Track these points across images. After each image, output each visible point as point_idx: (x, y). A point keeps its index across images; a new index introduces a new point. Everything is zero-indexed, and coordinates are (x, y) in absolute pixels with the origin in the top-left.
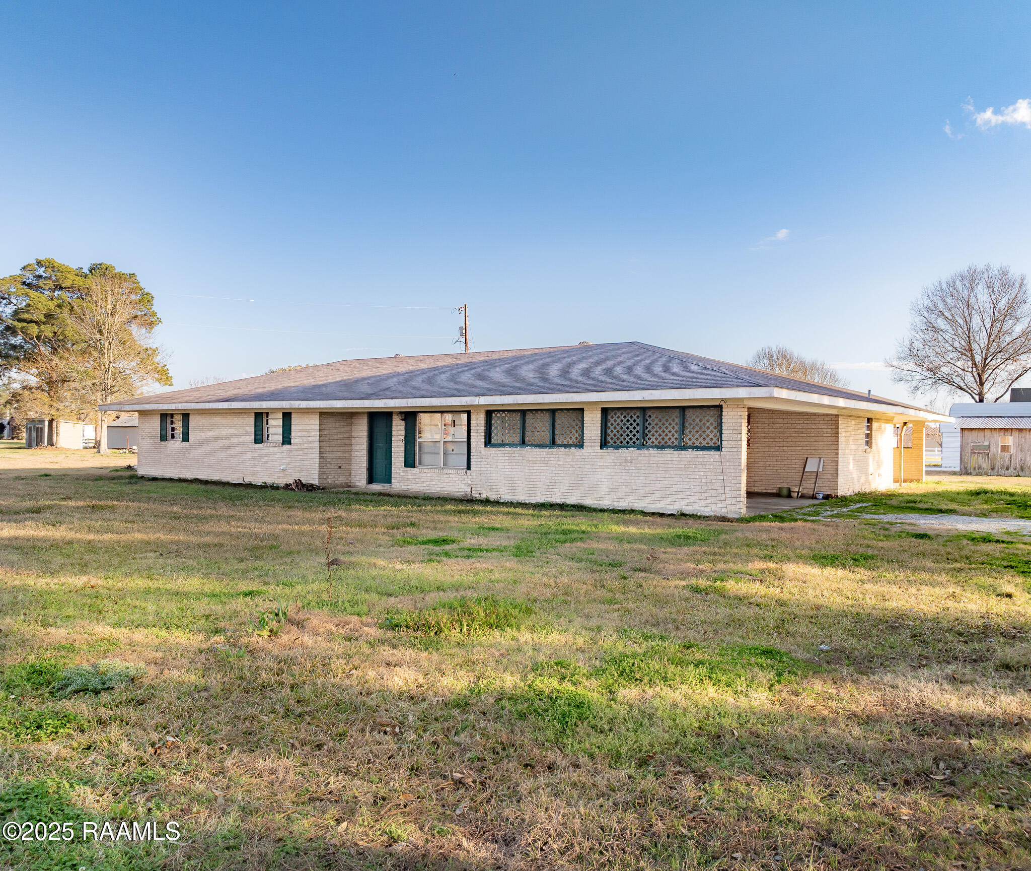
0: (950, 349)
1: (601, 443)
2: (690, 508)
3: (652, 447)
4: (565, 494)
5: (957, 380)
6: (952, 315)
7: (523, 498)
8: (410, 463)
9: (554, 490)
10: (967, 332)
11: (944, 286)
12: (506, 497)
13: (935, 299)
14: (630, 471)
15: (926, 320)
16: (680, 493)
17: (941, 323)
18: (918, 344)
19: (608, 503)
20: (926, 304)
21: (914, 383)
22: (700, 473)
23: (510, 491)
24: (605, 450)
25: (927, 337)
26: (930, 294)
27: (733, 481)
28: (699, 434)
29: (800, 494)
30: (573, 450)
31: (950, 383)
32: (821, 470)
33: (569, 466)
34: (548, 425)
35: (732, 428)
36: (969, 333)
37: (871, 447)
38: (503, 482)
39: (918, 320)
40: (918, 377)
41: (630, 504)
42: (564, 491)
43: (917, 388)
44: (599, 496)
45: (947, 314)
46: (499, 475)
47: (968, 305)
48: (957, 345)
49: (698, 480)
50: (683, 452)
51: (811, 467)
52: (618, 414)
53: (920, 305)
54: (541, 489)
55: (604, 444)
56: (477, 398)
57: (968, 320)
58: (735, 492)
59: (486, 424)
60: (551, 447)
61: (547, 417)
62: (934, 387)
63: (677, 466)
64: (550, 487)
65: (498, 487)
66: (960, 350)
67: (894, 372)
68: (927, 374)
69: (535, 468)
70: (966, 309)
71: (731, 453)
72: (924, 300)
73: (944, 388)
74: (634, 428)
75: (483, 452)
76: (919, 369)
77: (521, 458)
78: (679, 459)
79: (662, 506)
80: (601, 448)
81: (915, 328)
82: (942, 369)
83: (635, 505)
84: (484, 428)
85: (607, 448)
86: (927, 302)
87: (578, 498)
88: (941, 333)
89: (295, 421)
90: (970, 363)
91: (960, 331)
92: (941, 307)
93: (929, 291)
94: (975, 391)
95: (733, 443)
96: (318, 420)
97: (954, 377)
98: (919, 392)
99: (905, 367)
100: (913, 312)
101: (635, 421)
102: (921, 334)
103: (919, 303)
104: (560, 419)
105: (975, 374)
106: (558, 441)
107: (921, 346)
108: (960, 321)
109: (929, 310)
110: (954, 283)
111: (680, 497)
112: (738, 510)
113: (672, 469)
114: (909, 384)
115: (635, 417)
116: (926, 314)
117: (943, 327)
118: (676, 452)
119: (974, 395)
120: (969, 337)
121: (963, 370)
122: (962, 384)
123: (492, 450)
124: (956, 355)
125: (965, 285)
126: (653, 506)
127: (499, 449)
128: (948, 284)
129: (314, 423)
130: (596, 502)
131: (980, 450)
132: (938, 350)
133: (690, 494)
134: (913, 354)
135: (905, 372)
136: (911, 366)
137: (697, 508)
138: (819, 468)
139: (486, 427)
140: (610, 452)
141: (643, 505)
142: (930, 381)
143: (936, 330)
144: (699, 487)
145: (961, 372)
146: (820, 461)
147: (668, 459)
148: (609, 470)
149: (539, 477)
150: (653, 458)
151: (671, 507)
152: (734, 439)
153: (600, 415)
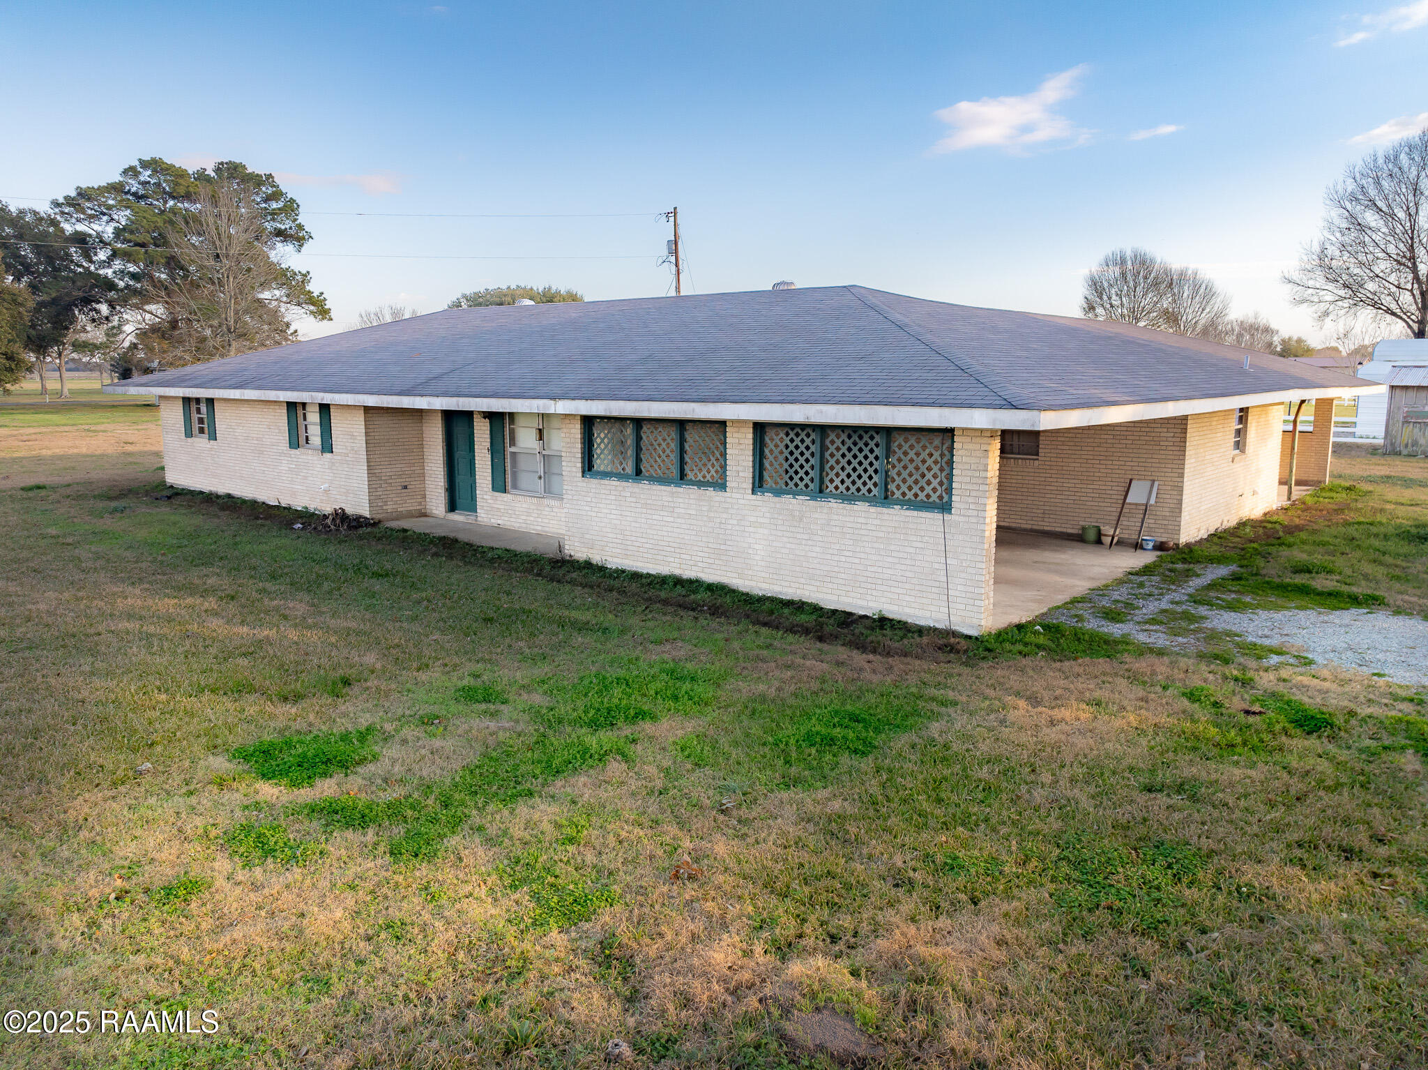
0: (1381, 255)
1: (753, 483)
2: (895, 608)
3: (835, 496)
4: (700, 564)
5: (1387, 301)
6: (1389, 206)
7: (639, 564)
8: (500, 485)
9: (683, 556)
10: (1409, 232)
11: (1381, 161)
12: (616, 560)
13: (1364, 182)
14: (798, 536)
15: (1347, 213)
16: (880, 582)
17: (1371, 218)
18: (1333, 251)
19: (764, 586)
20: (1349, 189)
21: (1323, 307)
22: (912, 550)
23: (619, 551)
24: (759, 497)
25: (1347, 239)
26: (1358, 176)
27: (970, 570)
28: (914, 478)
29: (1116, 539)
30: (710, 492)
31: (1376, 305)
32: (1152, 501)
33: (705, 519)
34: (674, 445)
35: (970, 473)
36: (1413, 232)
37: (1243, 451)
38: (610, 535)
39: (1336, 214)
40: (1330, 297)
41: (799, 592)
42: (698, 559)
43: (1326, 314)
44: (750, 573)
45: (1380, 204)
46: (603, 525)
47: (1415, 190)
48: (1391, 249)
49: (908, 562)
50: (885, 510)
51: (1137, 495)
52: (782, 435)
53: (1341, 191)
54: (664, 553)
55: (759, 484)
56: (552, 402)
57: (1413, 211)
58: (971, 589)
59: (583, 439)
60: (678, 485)
61: (673, 433)
62: (1352, 311)
63: (874, 534)
64: (677, 551)
65: (603, 543)
66: (1395, 257)
67: (1294, 291)
68: (1342, 293)
69: (654, 517)
70: (1411, 197)
71: (967, 519)
72: (1347, 183)
73: (1367, 313)
74: (807, 461)
75: (579, 484)
76: (1331, 286)
77: (634, 500)
78: (878, 522)
79: (850, 600)
80: (753, 492)
81: (1330, 226)
82: (1366, 286)
83: (807, 593)
84: (579, 446)
85: (763, 493)
86: (1351, 186)
87: (719, 572)
88: (1369, 232)
89: (336, 418)
90: (1410, 276)
91: (1399, 229)
92: (1372, 192)
93: (1357, 169)
94: (1413, 317)
95: (970, 500)
96: (362, 419)
97: (1382, 296)
98: (1328, 320)
99: (1311, 283)
100: (1328, 202)
101: (808, 448)
102: (1338, 235)
103: (1340, 188)
104: (692, 436)
105: (1416, 292)
106: (691, 476)
107: (1337, 253)
108: (1401, 215)
109: (1354, 199)
110: (1396, 157)
111: (878, 587)
112: (975, 622)
113: (865, 538)
114: (1314, 308)
115: (808, 441)
116: (1349, 206)
117: (1373, 224)
118: (873, 509)
119: (1411, 323)
120: (1412, 238)
121: (1398, 287)
122: (1393, 306)
123: (593, 483)
124: (1389, 265)
125: (1413, 159)
126: (835, 598)
127: (603, 482)
128: (1387, 158)
129: (359, 422)
130: (747, 583)
131: (1418, 418)
132: (1362, 257)
133: (896, 584)
134: (1324, 263)
135: (1310, 291)
136: (1320, 282)
137: (907, 610)
138: (1149, 499)
139: (583, 443)
140: (767, 501)
141: (820, 596)
142: (1346, 304)
143: (1361, 227)
144: (910, 575)
145: (1394, 289)
146: (1152, 486)
147: (860, 520)
148: (766, 532)
149: (659, 533)
150: (836, 517)
151: (864, 603)
152: (973, 494)
153: (750, 436)
